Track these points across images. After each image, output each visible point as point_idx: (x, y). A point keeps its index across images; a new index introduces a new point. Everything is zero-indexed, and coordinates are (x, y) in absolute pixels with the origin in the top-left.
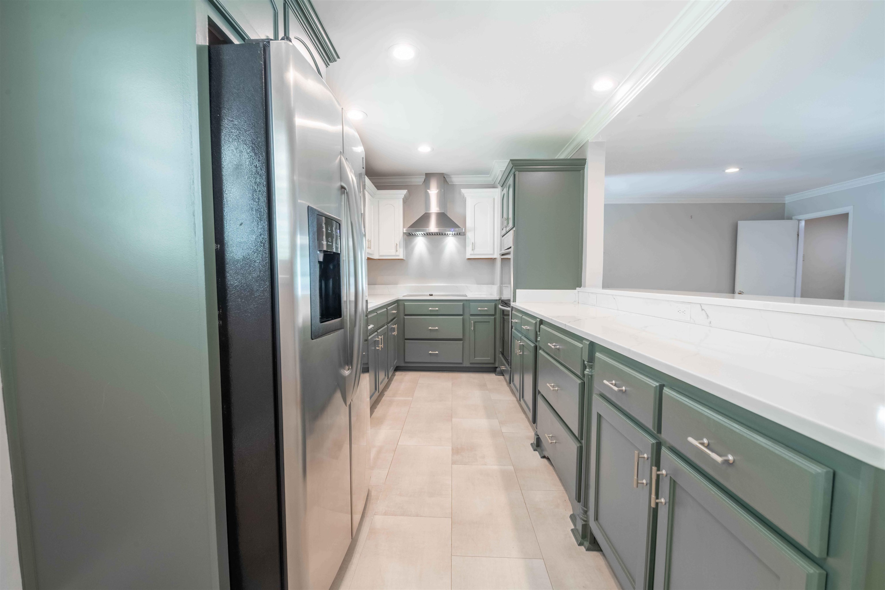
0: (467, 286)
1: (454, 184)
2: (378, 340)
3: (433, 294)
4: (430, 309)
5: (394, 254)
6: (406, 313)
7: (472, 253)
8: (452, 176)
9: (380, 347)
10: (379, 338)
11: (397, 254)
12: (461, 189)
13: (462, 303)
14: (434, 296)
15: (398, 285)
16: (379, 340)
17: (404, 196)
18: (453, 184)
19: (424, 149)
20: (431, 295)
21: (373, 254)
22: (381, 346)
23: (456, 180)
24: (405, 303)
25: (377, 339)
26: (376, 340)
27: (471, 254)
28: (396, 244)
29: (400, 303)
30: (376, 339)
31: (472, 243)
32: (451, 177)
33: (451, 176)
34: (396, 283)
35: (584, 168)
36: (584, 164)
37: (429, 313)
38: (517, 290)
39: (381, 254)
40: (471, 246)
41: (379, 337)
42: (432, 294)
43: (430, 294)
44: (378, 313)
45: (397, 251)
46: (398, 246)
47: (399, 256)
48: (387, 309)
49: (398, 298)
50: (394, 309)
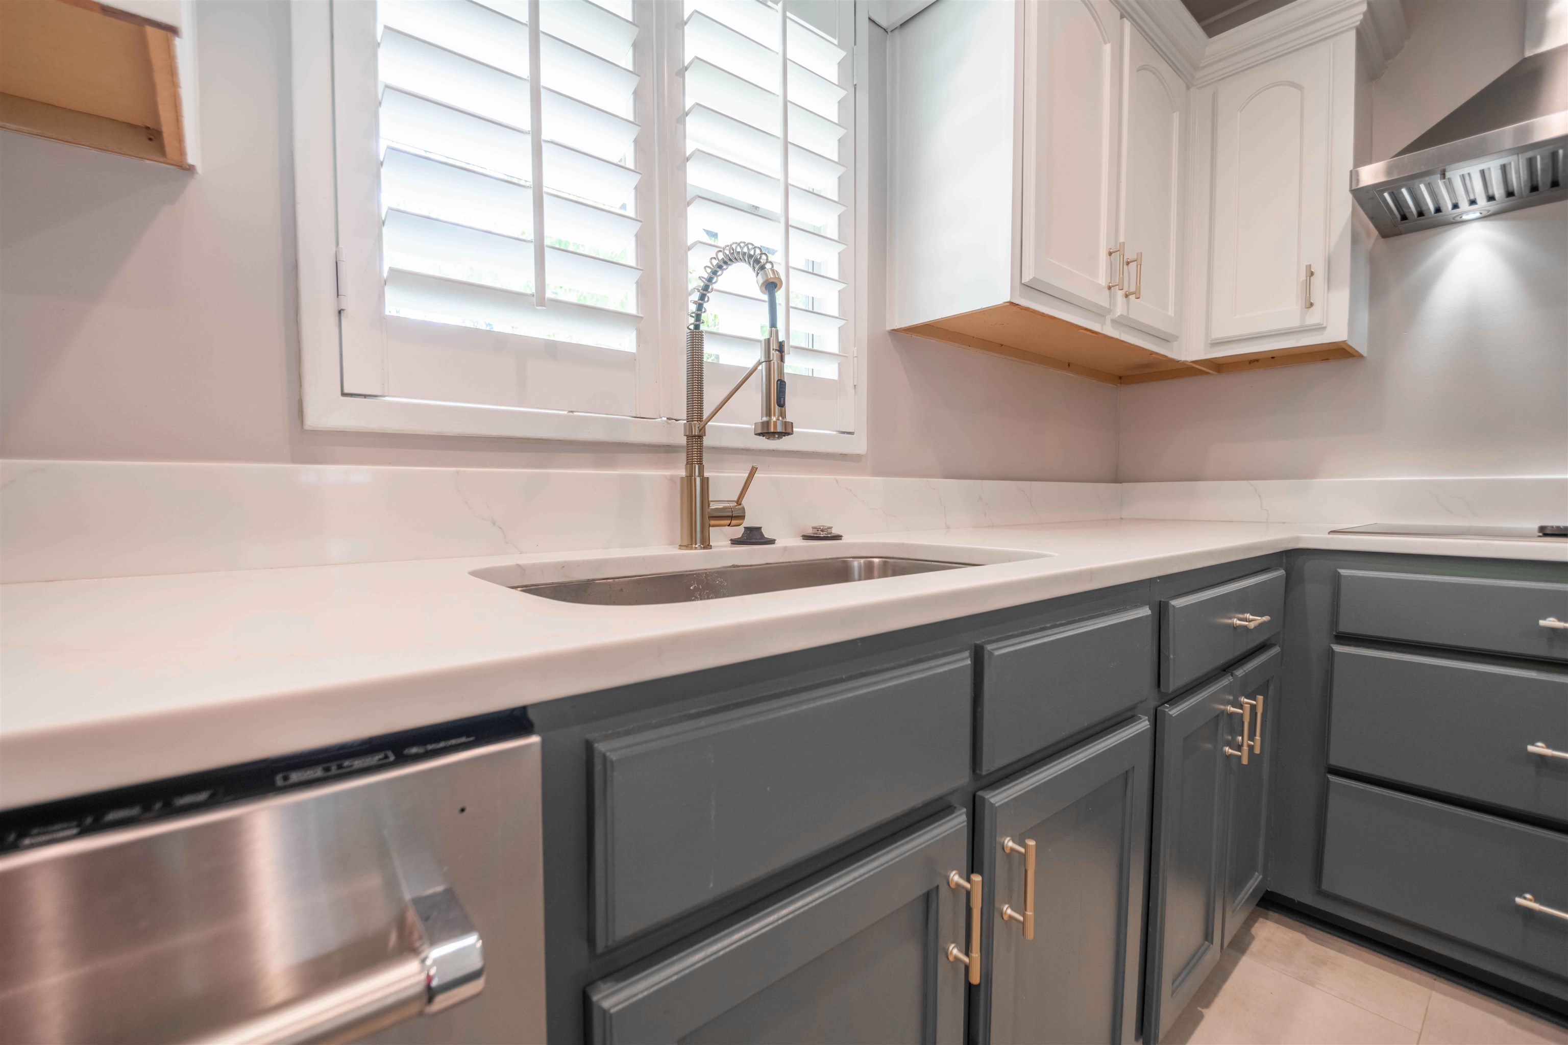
2: (1231, 715)
4: (1549, 622)
5: (1295, 323)
6: (1345, 627)
9: (1245, 748)
10: (1241, 706)
11: (1314, 317)
16: (1242, 715)
20: (1555, 534)
21: (1176, 338)
22: (1249, 746)
24: (1343, 572)
25: (1231, 709)
26: (1223, 712)
28: (1309, 267)
29: (1310, 566)
30: (1222, 707)
37: (1536, 649)
39: (1219, 333)
41: (1244, 700)
43: (1541, 530)
44: (999, 650)
45: (1312, 305)
46: (1319, 281)
47: (1320, 328)
48: (1161, 611)
49: (1298, 539)
50: (1241, 602)
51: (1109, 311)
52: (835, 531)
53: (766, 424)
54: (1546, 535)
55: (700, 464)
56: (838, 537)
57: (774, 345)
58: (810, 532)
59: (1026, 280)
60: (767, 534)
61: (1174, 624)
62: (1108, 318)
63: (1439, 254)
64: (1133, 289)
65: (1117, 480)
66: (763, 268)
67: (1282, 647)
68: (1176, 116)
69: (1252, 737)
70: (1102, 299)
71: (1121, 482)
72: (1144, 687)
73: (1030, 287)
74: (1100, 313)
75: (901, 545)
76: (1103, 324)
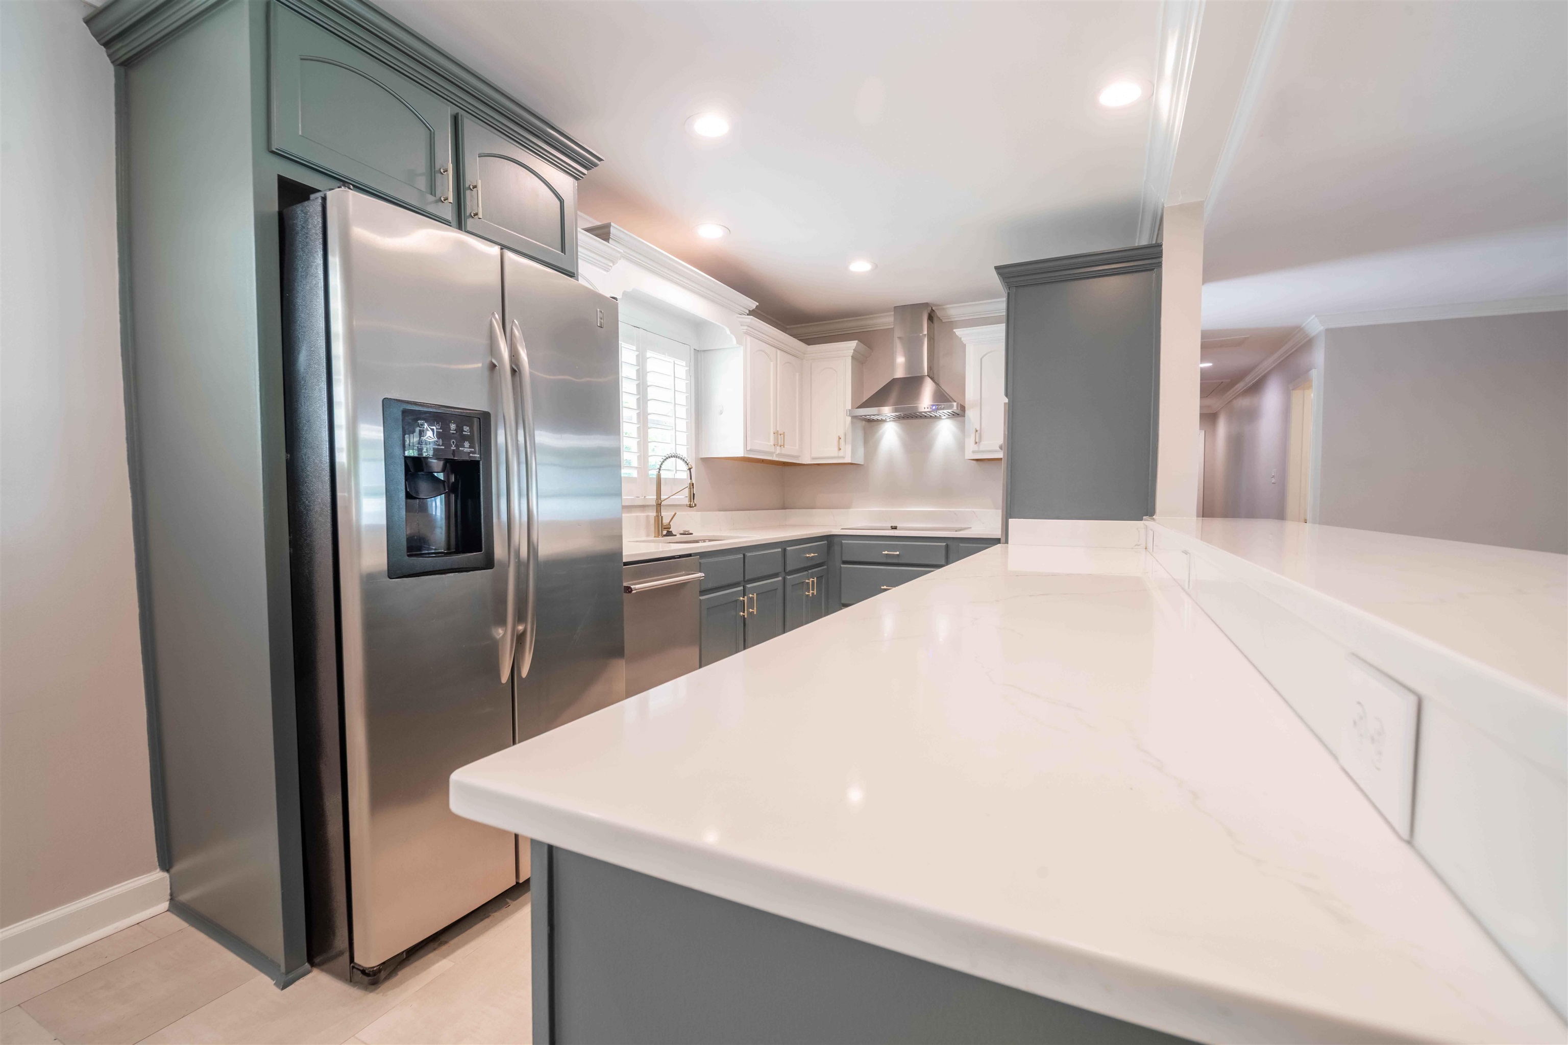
0: (973, 511)
1: (952, 320)
3: (898, 525)
4: (886, 552)
5: (836, 455)
6: (845, 559)
7: (976, 448)
8: (948, 306)
10: (745, 598)
11: (841, 454)
12: (954, 330)
13: (945, 544)
14: (900, 530)
15: (851, 510)
16: (745, 600)
17: (853, 351)
18: (950, 320)
19: (860, 267)
20: (895, 528)
21: (801, 456)
23: (955, 312)
24: (843, 541)
27: (974, 452)
28: (839, 436)
29: (836, 540)
31: (974, 431)
32: (944, 309)
33: (945, 307)
34: (847, 507)
35: (1161, 262)
36: (1160, 255)
37: (884, 560)
38: (1010, 519)
39: (814, 455)
40: (973, 436)
42: (896, 525)
43: (891, 527)
44: (748, 554)
45: (840, 449)
46: (842, 441)
47: (843, 457)
48: (784, 550)
49: (831, 531)
50: (810, 550)
51: (775, 453)
52: (691, 532)
53: (690, 504)
54: (892, 529)
55: (661, 512)
56: (691, 534)
57: (691, 484)
58: (682, 532)
59: (748, 449)
60: (674, 533)
61: (788, 554)
62: (775, 455)
63: (881, 432)
64: (782, 444)
65: (784, 508)
66: (688, 464)
67: (828, 567)
68: (797, 374)
69: (813, 590)
70: (772, 449)
71: (785, 509)
72: (780, 569)
73: (751, 450)
74: (771, 454)
75: (714, 536)
76: (773, 457)
